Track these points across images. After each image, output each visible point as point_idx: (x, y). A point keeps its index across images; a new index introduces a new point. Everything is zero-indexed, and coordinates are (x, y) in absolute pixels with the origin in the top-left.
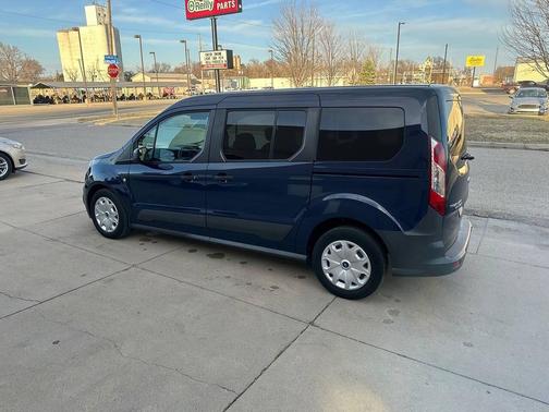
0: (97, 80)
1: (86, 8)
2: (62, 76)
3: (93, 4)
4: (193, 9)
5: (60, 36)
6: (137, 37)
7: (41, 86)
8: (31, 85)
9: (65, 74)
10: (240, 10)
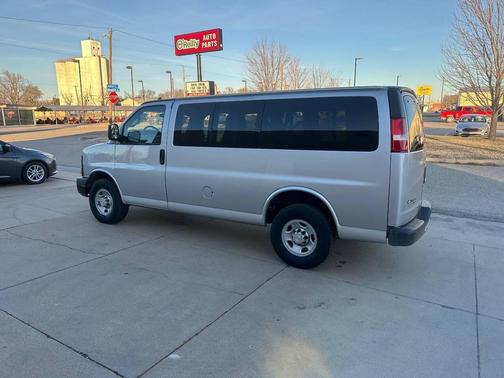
0: (89, 104)
1: (83, 43)
2: (58, 100)
3: (89, 39)
4: (180, 47)
5: (58, 65)
6: (129, 68)
7: (43, 109)
8: (35, 108)
9: (61, 98)
10: (221, 49)
